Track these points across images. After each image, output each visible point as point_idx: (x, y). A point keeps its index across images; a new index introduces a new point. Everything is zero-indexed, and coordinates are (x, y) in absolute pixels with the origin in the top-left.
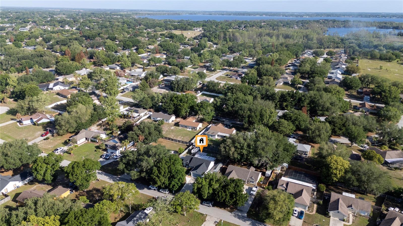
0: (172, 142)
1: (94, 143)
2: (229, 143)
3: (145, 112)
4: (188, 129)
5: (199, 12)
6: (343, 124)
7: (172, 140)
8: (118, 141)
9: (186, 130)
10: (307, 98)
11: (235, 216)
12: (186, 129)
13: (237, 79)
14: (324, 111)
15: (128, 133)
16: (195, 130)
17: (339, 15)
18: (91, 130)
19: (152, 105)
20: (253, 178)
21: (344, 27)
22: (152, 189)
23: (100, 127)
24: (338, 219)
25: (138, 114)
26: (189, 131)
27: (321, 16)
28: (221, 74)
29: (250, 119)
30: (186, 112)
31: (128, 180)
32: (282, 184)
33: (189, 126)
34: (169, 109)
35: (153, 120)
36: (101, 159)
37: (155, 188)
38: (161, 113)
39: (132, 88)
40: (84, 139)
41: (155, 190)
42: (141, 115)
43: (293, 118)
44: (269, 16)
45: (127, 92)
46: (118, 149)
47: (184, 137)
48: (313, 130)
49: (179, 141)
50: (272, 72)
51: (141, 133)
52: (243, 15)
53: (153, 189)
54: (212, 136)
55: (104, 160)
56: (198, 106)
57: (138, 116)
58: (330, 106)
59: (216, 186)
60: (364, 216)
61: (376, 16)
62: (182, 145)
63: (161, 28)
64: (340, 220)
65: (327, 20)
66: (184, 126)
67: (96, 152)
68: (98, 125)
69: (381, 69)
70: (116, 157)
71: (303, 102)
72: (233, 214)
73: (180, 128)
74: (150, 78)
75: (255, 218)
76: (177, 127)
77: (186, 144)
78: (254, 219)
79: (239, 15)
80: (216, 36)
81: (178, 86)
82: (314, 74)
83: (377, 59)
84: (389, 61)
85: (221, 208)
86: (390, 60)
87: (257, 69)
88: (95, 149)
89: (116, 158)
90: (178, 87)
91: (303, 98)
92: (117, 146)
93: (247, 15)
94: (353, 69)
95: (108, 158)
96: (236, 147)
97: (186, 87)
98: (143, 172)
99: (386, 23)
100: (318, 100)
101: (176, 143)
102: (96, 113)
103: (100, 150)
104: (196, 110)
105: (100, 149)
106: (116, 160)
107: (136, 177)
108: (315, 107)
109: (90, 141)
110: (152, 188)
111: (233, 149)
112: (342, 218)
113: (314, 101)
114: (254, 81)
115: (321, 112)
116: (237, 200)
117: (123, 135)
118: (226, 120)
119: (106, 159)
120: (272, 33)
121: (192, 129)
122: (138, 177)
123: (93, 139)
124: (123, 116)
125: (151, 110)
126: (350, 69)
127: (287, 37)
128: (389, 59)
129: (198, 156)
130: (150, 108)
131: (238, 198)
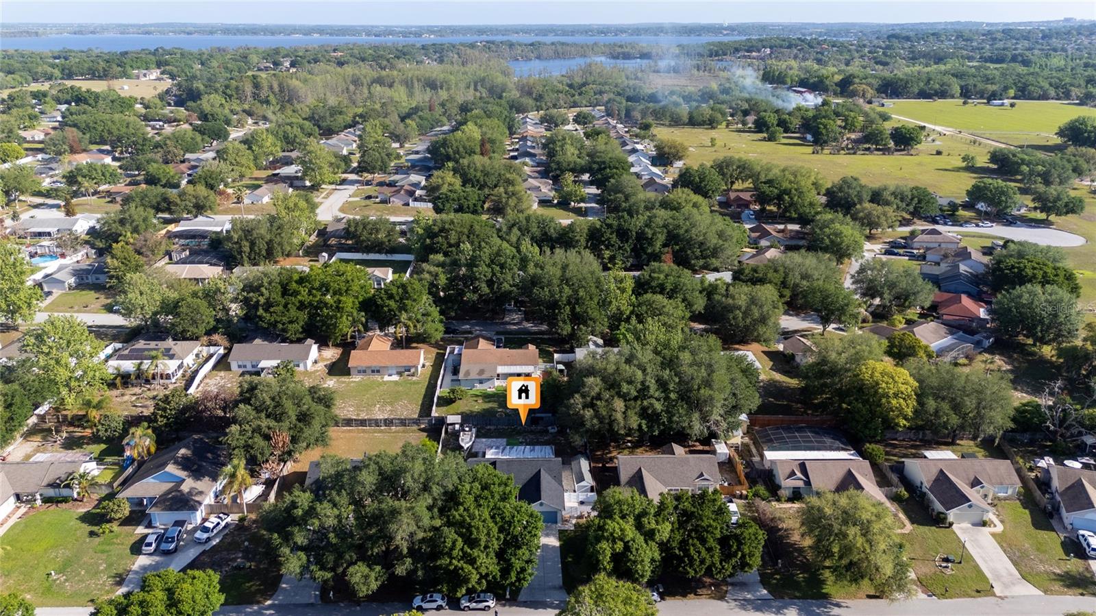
0: (364, 431)
1: (63, 505)
2: (597, 389)
3: (195, 352)
4: (386, 378)
5: (104, 28)
6: (783, 283)
7: (362, 423)
8: (182, 474)
9: (385, 383)
10: (658, 230)
11: (743, 607)
12: (377, 378)
13: (408, 204)
14: (708, 257)
15: (226, 434)
16: (413, 375)
17: (506, 30)
18: (9, 459)
19: (213, 323)
20: (706, 476)
21: (539, 58)
22: (427, 610)
23: (38, 438)
24: (970, 525)
25: (177, 363)
26: (396, 383)
27: (463, 35)
28: (345, 195)
29: (578, 309)
30: (354, 322)
31: (312, 605)
32: (788, 471)
33: (386, 367)
34: (291, 322)
35: (241, 370)
36: (142, 561)
37: (440, 602)
38: (258, 341)
39: (74, 275)
40: (12, 500)
41: (439, 608)
42: (185, 364)
43: (669, 287)
44: (331, 34)
45: (57, 293)
46: (200, 503)
47: (391, 404)
48: (743, 309)
49: (388, 422)
50: (499, 175)
51: (273, 423)
52: (255, 33)
53: (434, 605)
54: (481, 382)
55: (157, 558)
56: (391, 297)
57: (180, 367)
58: (721, 242)
59: (665, 530)
60: (1005, 499)
61: (586, 32)
62: (404, 432)
63: (16, 76)
64: (974, 525)
65: (493, 43)
66: (369, 371)
67: (97, 540)
68: (28, 435)
69: (713, 145)
70: (205, 536)
71: (650, 242)
72: (733, 604)
73: (356, 378)
74: (129, 234)
75: (798, 594)
76: (344, 379)
77: (415, 427)
78: (798, 598)
79: (241, 34)
80: (228, 92)
81: (253, 244)
82: (608, 170)
83: (684, 124)
84: (713, 128)
85: (684, 595)
86: (714, 125)
87: (455, 171)
88: (87, 528)
89: (209, 539)
90: (252, 249)
91: (649, 232)
92: (190, 493)
93: (265, 34)
94: (673, 150)
95: (172, 546)
96: (624, 397)
97: (280, 244)
98: (401, 557)
99: (621, 46)
100: (686, 231)
101: (381, 432)
102: (16, 386)
103: (115, 527)
104: (390, 310)
105: (110, 521)
106: (207, 547)
107: (374, 586)
108: (681, 250)
109: (39, 502)
110: (425, 606)
111: (619, 404)
112: (977, 519)
113: (678, 236)
114: (474, 205)
115: (701, 262)
116: (743, 556)
117: (188, 448)
118: (473, 325)
119: (167, 553)
120: (388, 76)
121: (400, 374)
122: (379, 583)
123: (51, 492)
124: (118, 381)
125: (216, 337)
126: (666, 149)
127: (432, 85)
128: (711, 123)
129: (498, 453)
130: (209, 333)
131: (746, 550)
